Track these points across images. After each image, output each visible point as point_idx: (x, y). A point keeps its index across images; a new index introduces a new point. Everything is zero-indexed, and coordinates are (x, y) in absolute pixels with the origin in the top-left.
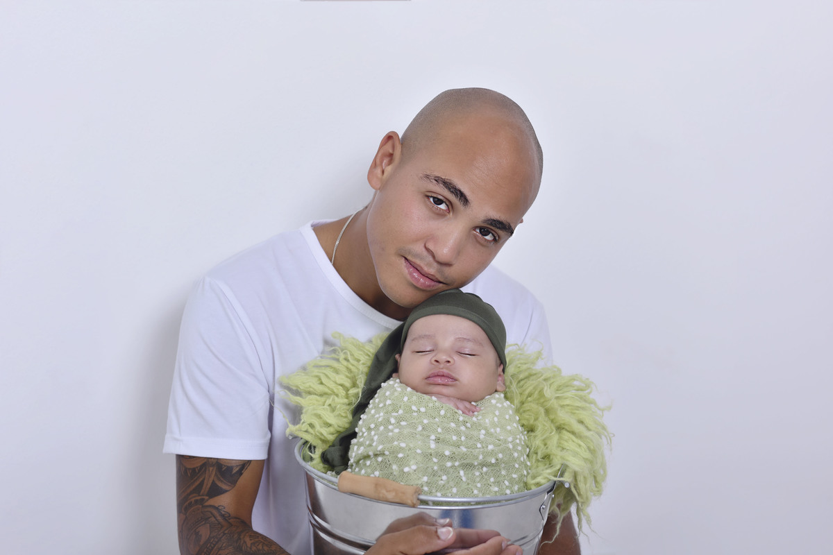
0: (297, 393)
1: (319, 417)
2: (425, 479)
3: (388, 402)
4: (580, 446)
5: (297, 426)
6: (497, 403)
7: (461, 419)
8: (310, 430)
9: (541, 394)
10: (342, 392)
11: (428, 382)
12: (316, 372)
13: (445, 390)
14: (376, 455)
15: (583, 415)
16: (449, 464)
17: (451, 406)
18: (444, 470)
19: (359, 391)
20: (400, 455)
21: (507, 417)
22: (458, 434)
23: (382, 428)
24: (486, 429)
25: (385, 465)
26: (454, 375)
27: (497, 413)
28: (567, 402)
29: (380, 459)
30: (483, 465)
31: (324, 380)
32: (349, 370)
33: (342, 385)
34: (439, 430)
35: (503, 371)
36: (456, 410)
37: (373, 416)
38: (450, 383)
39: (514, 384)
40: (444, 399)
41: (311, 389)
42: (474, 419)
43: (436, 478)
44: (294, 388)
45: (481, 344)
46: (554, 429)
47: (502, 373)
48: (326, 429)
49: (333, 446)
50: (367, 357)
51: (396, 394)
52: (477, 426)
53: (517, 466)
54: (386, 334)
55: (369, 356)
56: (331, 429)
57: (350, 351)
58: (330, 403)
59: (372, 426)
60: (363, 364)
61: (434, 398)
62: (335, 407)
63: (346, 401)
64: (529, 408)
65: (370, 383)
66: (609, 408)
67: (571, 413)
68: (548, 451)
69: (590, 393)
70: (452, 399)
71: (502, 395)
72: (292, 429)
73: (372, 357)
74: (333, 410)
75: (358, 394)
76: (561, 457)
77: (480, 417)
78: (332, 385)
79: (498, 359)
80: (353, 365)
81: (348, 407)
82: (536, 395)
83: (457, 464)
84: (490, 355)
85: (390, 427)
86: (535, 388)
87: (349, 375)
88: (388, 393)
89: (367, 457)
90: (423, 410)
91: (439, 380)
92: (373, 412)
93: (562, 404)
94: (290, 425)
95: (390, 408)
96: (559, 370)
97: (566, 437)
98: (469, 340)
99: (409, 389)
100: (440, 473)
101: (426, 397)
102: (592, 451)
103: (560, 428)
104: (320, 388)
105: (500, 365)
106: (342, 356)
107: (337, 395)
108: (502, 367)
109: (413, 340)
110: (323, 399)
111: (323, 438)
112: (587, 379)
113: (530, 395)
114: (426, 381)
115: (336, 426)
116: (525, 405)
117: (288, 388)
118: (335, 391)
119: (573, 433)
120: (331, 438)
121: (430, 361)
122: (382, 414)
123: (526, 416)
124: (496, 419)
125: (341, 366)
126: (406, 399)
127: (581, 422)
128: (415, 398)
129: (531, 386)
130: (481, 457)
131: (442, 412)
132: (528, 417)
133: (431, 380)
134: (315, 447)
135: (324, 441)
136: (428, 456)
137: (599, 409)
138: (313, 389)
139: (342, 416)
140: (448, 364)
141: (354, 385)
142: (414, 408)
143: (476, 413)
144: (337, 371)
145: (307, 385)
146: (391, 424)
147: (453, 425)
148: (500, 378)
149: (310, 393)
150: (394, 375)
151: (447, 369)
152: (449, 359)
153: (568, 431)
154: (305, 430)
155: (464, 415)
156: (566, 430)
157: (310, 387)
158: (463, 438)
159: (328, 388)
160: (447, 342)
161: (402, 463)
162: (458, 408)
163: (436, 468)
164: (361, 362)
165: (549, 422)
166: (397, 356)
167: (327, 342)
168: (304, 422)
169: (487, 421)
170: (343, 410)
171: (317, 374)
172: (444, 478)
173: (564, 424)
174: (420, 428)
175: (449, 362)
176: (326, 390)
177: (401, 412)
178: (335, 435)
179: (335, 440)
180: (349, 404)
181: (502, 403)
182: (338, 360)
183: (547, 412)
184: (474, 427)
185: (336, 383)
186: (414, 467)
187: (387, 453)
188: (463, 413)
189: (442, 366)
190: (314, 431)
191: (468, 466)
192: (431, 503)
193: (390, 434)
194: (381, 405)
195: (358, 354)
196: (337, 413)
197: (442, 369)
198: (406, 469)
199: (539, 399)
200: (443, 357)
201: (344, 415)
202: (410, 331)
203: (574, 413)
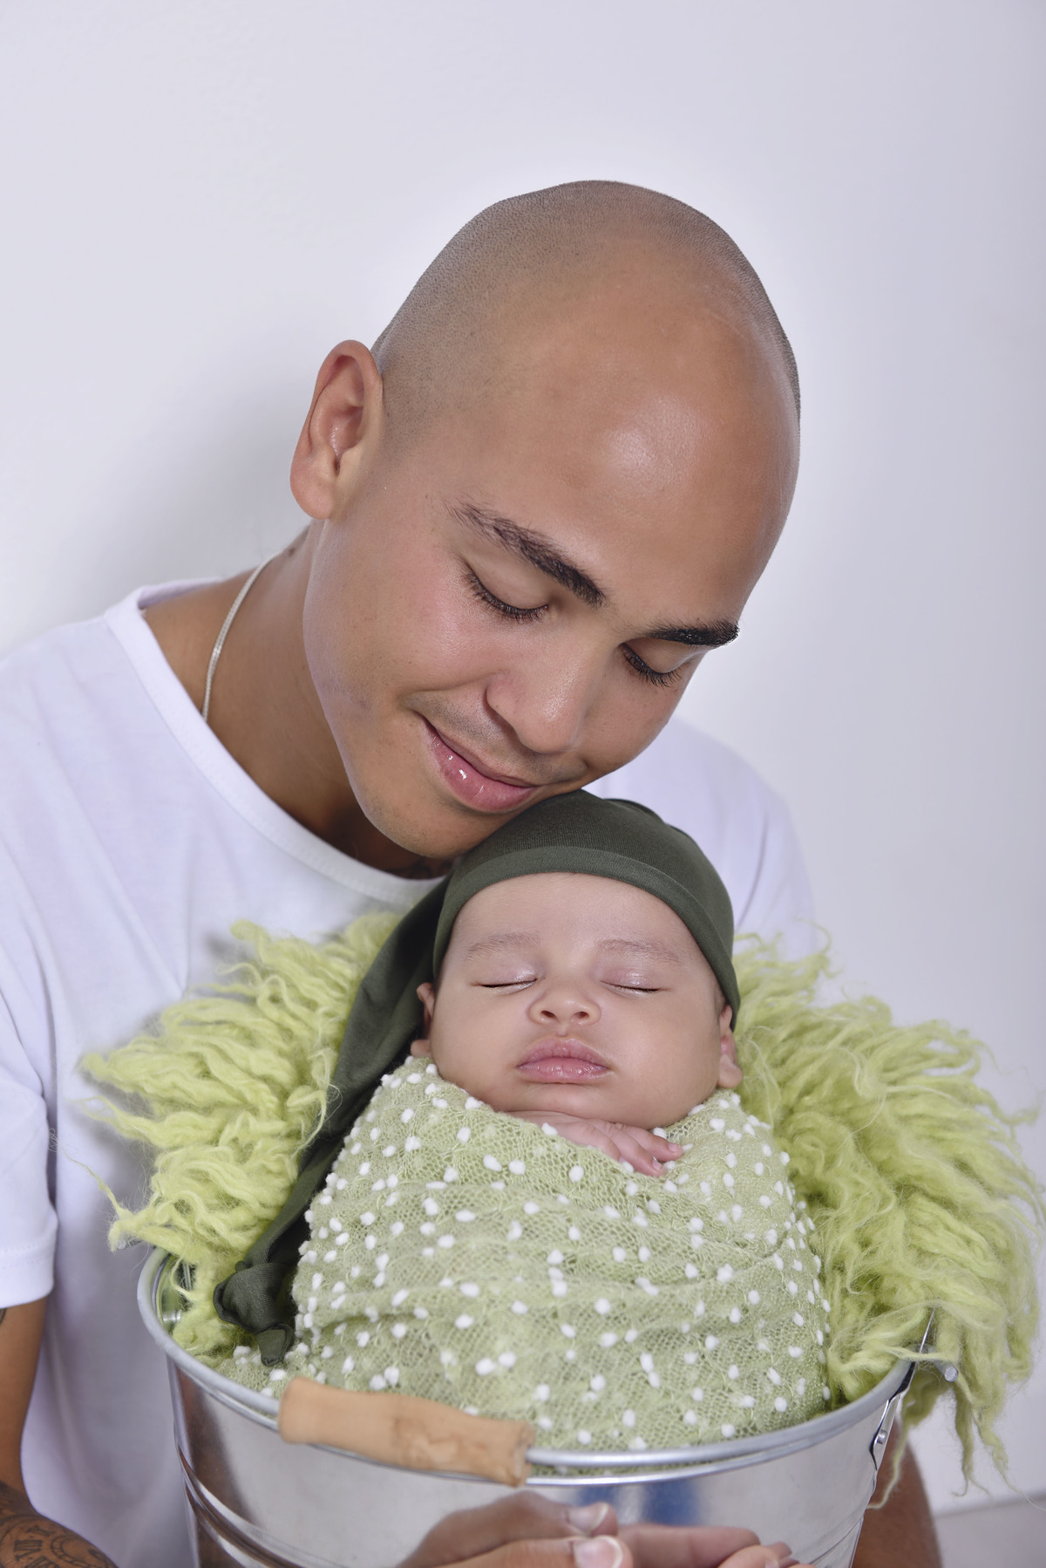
0: (137, 1104)
1: (203, 1178)
2: (543, 1392)
3: (412, 1144)
4: (969, 1242)
5: (142, 1215)
6: (727, 1127)
7: (632, 1189)
8: (180, 1221)
9: (844, 1088)
10: (268, 1100)
11: (526, 1076)
12: (190, 1041)
13: (576, 1100)
14: (387, 1318)
15: (968, 1145)
16: (609, 1339)
17: (597, 1149)
18: (596, 1359)
19: (316, 1098)
20: (464, 1322)
21: (759, 1169)
22: (629, 1239)
23: (398, 1228)
24: (703, 1213)
25: (418, 1350)
26: (599, 1052)
27: (731, 1160)
28: (918, 1107)
29: (400, 1330)
30: (703, 1331)
31: (216, 1066)
32: (287, 1033)
33: (265, 1079)
34: (574, 1233)
35: (732, 1026)
36: (616, 1165)
37: (368, 1183)
38: (591, 1077)
39: (763, 1057)
40: (578, 1132)
41: (177, 1094)
42: (670, 1187)
43: (574, 1385)
44: (128, 1090)
45: (672, 956)
46: (891, 1193)
47: (729, 1031)
48: (224, 1216)
49: (247, 1263)
50: (336, 994)
51: (434, 1118)
52: (681, 1207)
53: (799, 1320)
54: (387, 923)
55: (342, 989)
56: (240, 1215)
57: (287, 978)
58: (233, 1135)
59: (368, 1218)
60: (329, 1015)
61: (549, 1130)
62: (250, 1146)
63: (279, 1126)
64: (809, 1125)
65: (349, 1075)
66: (1031, 1115)
67: (931, 1137)
68: (875, 1264)
69: (971, 1074)
70: (599, 1126)
71: (736, 1099)
72: (126, 1223)
73: (351, 991)
74: (243, 1152)
75: (315, 1107)
76: (923, 1285)
77: (683, 1178)
78: (239, 1082)
79: (719, 993)
80: (294, 1016)
81: (285, 1145)
82: (826, 1090)
83: (631, 1335)
84: (698, 985)
85: (427, 1229)
86: (825, 1071)
87: (285, 1047)
88: (407, 1115)
89: (359, 1320)
90: (517, 1167)
91: (558, 1071)
92: (365, 1169)
93: (904, 1112)
94: (121, 1211)
95: (419, 1163)
96: (884, 1011)
97: (925, 1217)
98: (637, 946)
99: (472, 1103)
100: (586, 1369)
101: (525, 1126)
102: (1003, 1255)
103: (906, 1189)
104: (203, 1091)
105: (724, 1010)
106: (263, 991)
107: (255, 1111)
108: (729, 1013)
109: (474, 949)
110: (213, 1122)
111: (215, 1240)
112: (964, 1032)
113: (808, 1090)
114: (518, 1073)
115: (256, 1206)
116: (798, 1116)
117: (109, 1089)
118: (249, 1097)
119: (947, 1204)
120: (241, 1241)
121: (529, 1012)
122: (393, 1181)
123: (804, 1144)
124: (729, 1180)
125: (263, 1022)
126: (464, 1135)
127: (963, 1166)
128: (490, 1131)
129: (812, 1061)
130: (700, 1308)
131: (577, 1174)
132: (810, 1149)
133: (535, 1071)
134: (192, 1269)
135: (221, 1249)
136: (545, 1320)
137: (1005, 1121)
138: (184, 1091)
139: (269, 1172)
140: (582, 1022)
141: (302, 1077)
142: (492, 1163)
143: (670, 1165)
144: (249, 1038)
145: (167, 1081)
146: (427, 1219)
147: (611, 1213)
148: (724, 1047)
149: (174, 1104)
150: (416, 1047)
151: (581, 1035)
152: (585, 1008)
153: (933, 1199)
154: (164, 1221)
155: (639, 1176)
156: (926, 1194)
157: (175, 1087)
158: (644, 1254)
159: (229, 1089)
160: (574, 956)
161: (473, 1344)
162: (619, 1156)
163: (571, 1355)
164: (321, 1011)
165: (873, 1172)
166: (423, 990)
167: (217, 947)
168: (159, 1201)
169: (705, 1187)
170: (274, 1153)
171: (195, 1049)
172: (598, 1382)
173: (919, 1178)
174: (516, 1231)
175: (583, 1015)
176: (222, 1095)
177: (451, 1174)
178: (254, 1232)
179: (250, 1251)
180: (294, 1135)
181: (740, 1127)
182: (251, 1001)
183: (864, 1141)
184: (670, 1210)
185: (250, 1074)
186: (508, 1359)
187: (421, 1312)
188: (637, 1169)
189: (563, 1028)
190: (192, 1224)
191: (662, 1340)
192: (564, 1470)
193: (428, 1252)
194: (389, 1151)
195: (309, 986)
196: (253, 1163)
197: (566, 1035)
198: (484, 1367)
199: (834, 1101)
200: (567, 1003)
201: (275, 1167)
202: (460, 921)
203: (940, 1140)
